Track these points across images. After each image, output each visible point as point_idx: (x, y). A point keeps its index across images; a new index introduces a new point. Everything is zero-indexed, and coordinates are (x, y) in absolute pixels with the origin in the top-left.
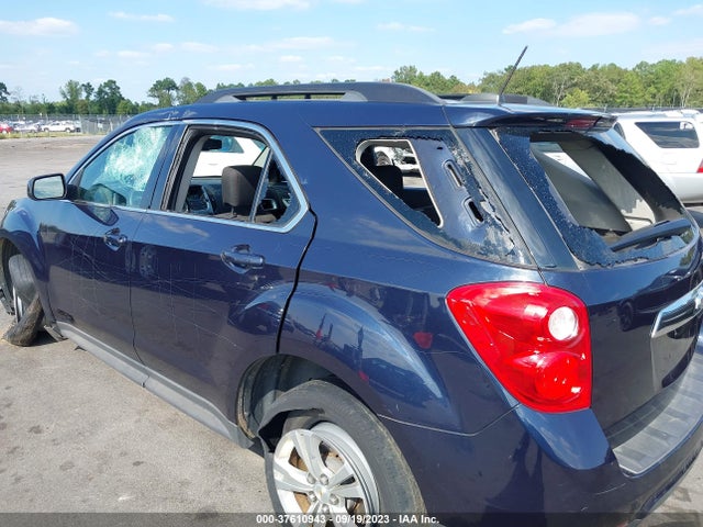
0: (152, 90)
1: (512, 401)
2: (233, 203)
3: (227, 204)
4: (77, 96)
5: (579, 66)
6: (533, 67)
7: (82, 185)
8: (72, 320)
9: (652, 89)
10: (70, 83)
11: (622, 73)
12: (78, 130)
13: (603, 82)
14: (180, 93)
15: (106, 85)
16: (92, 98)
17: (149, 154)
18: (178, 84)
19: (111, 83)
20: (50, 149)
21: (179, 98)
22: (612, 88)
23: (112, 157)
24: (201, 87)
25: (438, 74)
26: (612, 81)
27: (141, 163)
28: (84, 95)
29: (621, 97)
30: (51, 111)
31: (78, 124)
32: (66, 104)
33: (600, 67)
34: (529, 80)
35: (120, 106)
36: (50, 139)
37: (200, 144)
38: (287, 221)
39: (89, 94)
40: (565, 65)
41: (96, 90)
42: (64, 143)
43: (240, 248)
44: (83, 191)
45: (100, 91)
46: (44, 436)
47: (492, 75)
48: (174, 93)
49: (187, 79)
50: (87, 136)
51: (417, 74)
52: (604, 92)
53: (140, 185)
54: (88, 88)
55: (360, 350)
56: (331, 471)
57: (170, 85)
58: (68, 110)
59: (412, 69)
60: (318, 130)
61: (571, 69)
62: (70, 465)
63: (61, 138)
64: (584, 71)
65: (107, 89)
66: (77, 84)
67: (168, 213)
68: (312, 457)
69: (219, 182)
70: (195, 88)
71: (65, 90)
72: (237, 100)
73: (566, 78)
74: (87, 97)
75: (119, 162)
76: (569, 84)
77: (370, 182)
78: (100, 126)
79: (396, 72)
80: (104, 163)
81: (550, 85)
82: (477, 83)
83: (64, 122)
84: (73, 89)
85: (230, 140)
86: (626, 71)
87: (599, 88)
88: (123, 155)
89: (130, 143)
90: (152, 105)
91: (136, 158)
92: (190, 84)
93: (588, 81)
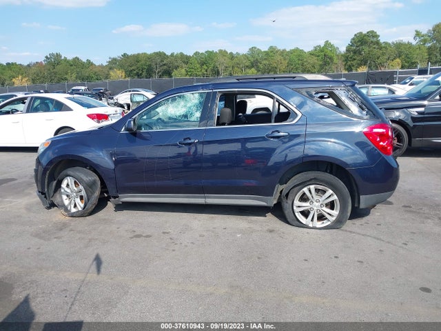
9: (205, 67)
11: (188, 58)
26: (184, 62)
29: (190, 71)
34: (138, 62)
38: (293, 120)
40: (157, 53)
51: (63, 58)
59: (58, 55)
64: (167, 56)
73: (159, 60)
79: (47, 57)
86: (190, 56)
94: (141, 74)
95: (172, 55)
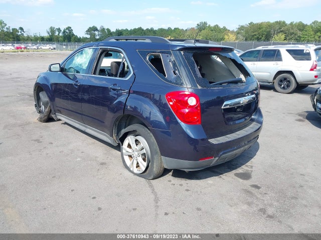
0: (87, 31)
1: (179, 121)
2: (114, 73)
3: (112, 74)
4: (54, 33)
5: (284, 22)
6: (262, 23)
7: (65, 67)
8: (61, 113)
10: (51, 28)
11: (305, 26)
12: (54, 49)
13: (295, 30)
14: (100, 33)
15: (67, 29)
16: (61, 34)
17: (88, 57)
18: (99, 29)
19: (69, 28)
20: (43, 57)
21: (99, 35)
22: (299, 33)
23: (76, 58)
24: (108, 30)
25: (217, 25)
26: (300, 30)
27: (85, 60)
28: (57, 33)
29: (303, 37)
30: (43, 40)
31: (55, 46)
32: (49, 37)
33: (294, 23)
34: (260, 29)
35: (72, 39)
36: (43, 52)
37: (103, 55)
38: (127, 77)
39: (59, 33)
40: (277, 22)
41: (62, 31)
42: (49, 54)
43: (114, 85)
44: (66, 69)
45: (64, 32)
46: (54, 145)
47: (242, 27)
48: (97, 33)
49: (102, 26)
50: (59, 52)
51: (208, 25)
52: (295, 35)
53: (85, 67)
54: (59, 30)
55: (150, 117)
56: (138, 148)
57: (95, 29)
58: (50, 40)
59: (205, 23)
60: (137, 50)
61: (281, 24)
62: (63, 152)
63: (47, 52)
64: (286, 25)
65: (67, 31)
66: (54, 28)
67: (94, 75)
68: (133, 143)
69: (110, 68)
70: (106, 31)
71: (49, 31)
72: (115, 41)
73: (278, 28)
74: (59, 34)
75: (78, 59)
76: (279, 31)
77: (150, 65)
78: (64, 47)
79: (198, 25)
80: (73, 60)
81: (270, 31)
82: (235, 30)
83: (48, 45)
84: (52, 30)
85: (118, 54)
86: (307, 25)
87: (293, 33)
88: (79, 58)
89: (82, 54)
90: (86, 38)
91: (83, 58)
92: (104, 29)
93: (288, 30)
94: (261, 38)
95: (291, 24)
